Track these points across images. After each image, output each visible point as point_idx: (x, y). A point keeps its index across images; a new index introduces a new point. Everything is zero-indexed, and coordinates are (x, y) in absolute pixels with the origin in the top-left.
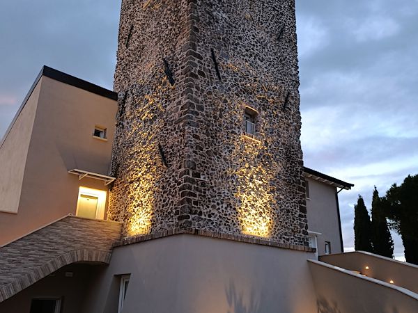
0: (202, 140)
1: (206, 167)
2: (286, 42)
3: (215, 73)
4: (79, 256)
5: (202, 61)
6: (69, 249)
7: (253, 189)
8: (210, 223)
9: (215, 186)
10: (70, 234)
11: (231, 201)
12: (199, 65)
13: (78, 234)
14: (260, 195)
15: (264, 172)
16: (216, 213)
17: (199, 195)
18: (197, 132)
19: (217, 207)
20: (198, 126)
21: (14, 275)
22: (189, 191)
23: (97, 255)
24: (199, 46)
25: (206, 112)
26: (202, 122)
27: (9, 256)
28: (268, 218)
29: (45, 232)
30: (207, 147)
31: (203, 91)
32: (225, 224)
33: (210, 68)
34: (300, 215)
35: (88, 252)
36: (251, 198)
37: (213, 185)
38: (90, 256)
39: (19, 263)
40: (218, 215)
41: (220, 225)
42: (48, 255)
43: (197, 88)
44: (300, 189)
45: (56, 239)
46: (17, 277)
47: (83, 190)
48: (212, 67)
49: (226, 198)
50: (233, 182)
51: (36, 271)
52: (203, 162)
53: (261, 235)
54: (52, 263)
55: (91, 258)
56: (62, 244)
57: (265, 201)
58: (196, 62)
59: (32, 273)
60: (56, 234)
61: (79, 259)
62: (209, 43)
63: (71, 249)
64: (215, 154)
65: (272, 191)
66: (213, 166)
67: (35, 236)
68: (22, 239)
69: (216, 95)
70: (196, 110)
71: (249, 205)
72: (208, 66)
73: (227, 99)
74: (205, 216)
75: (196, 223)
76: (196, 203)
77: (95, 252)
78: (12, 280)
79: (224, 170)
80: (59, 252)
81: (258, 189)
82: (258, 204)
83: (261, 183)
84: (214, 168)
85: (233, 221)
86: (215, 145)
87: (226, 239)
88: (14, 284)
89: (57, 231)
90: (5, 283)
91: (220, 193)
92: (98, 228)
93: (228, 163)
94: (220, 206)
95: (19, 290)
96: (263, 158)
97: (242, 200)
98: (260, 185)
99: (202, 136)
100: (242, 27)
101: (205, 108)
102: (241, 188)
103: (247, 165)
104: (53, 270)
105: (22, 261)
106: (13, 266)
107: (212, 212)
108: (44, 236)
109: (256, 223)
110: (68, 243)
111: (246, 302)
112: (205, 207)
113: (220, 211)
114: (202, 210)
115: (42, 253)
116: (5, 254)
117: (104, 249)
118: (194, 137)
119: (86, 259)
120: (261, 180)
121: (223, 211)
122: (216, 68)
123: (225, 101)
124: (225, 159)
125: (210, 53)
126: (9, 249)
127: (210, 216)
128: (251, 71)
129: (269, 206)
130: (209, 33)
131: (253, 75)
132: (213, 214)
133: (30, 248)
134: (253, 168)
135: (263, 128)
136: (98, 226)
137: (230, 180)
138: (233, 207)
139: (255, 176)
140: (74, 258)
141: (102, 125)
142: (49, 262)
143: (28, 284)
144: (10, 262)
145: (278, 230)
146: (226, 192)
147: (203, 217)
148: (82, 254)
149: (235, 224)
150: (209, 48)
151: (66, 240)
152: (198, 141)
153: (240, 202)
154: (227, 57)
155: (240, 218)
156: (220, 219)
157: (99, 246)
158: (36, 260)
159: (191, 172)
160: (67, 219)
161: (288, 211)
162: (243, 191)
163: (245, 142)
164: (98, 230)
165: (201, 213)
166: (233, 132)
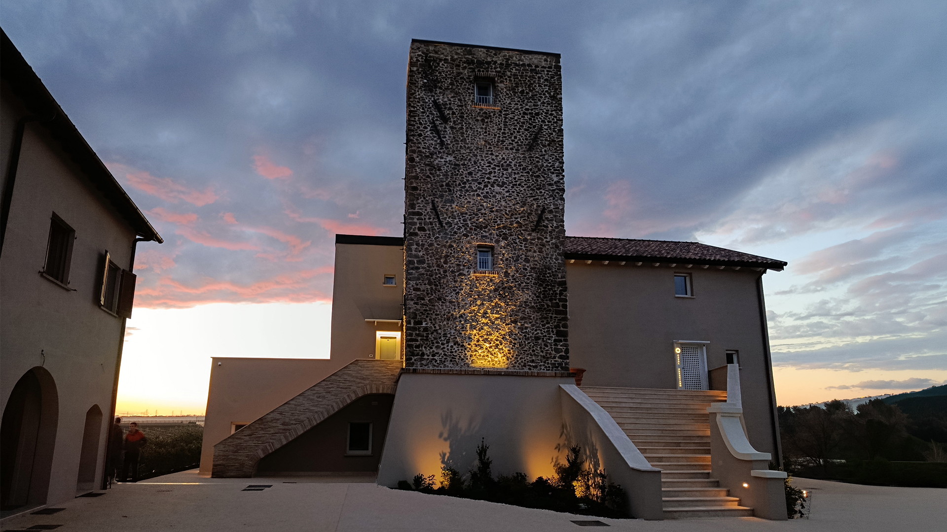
0: (424, 291)
1: (428, 314)
2: (544, 146)
3: (437, 224)
4: (369, 390)
5: (423, 217)
6: (360, 385)
7: (487, 324)
8: (434, 362)
9: (440, 329)
10: (359, 373)
11: (458, 339)
12: (418, 222)
13: (367, 373)
14: (496, 328)
15: (503, 304)
16: (441, 351)
17: (421, 340)
18: (417, 285)
19: (442, 347)
20: (419, 279)
21: (321, 406)
22: (410, 338)
23: (383, 389)
24: (418, 203)
25: (428, 264)
26: (423, 274)
27: (317, 393)
28: (506, 350)
29: (340, 373)
30: (430, 295)
31: (423, 245)
32: (451, 361)
33: (431, 220)
34: (555, 341)
35: (375, 386)
36: (483, 332)
37: (438, 328)
38: (378, 389)
39: (324, 397)
40: (443, 353)
41: (445, 361)
42: (344, 391)
43: (418, 244)
44: (558, 312)
45: (349, 378)
46: (324, 408)
47: (379, 334)
48: (434, 218)
49: (452, 337)
50: (461, 321)
51: (337, 403)
52: (424, 310)
53: (497, 366)
54: (348, 396)
55: (379, 390)
56: (354, 381)
57: (503, 333)
58: (415, 220)
59: (334, 404)
60: (349, 375)
61: (369, 392)
62: (430, 196)
63: (362, 385)
64: (439, 299)
65: (515, 322)
66: (437, 311)
67: (333, 377)
68: (324, 380)
69: (438, 245)
70: (416, 265)
71: (481, 339)
72: (429, 219)
73: (453, 244)
74: (428, 356)
75: (419, 363)
76: (417, 347)
77: (381, 386)
78: (321, 410)
79: (449, 313)
80: (352, 388)
81: (493, 323)
82: (493, 337)
83: (497, 316)
84: (438, 313)
85: (460, 357)
86: (439, 291)
87: (459, 373)
88: (322, 413)
89: (349, 372)
90: (316, 412)
91: (446, 334)
92: (382, 367)
93: (455, 305)
94: (445, 346)
95: (326, 416)
96: (502, 291)
97: (472, 337)
98: (497, 319)
99: (422, 287)
100: (473, 159)
101: (426, 260)
102: (471, 325)
103: (479, 302)
104: (349, 401)
105: (326, 396)
106: (320, 400)
107: (436, 351)
108: (340, 377)
109: (490, 356)
110: (358, 380)
111: (463, 425)
112: (428, 348)
113: (446, 350)
114: (425, 351)
115: (340, 389)
116: (314, 392)
117: (389, 383)
118: (414, 290)
119: (374, 391)
120: (497, 313)
121: (448, 349)
122: (438, 218)
123: (451, 246)
124: (451, 302)
125: (431, 205)
126: (316, 388)
127: (434, 355)
128: (485, 204)
129: (508, 337)
130: (429, 186)
131: (487, 207)
132: (438, 353)
133: (330, 386)
134: (487, 304)
135: (501, 260)
136: (382, 365)
137: (458, 320)
138: (461, 344)
139: (489, 311)
140: (364, 391)
141: (390, 273)
142: (345, 396)
143: (332, 412)
144: (319, 397)
145: (521, 358)
146: (453, 331)
147: (426, 357)
148: (371, 388)
149: (463, 359)
150: (430, 201)
151: (357, 378)
152: (418, 293)
153: (470, 338)
154: (452, 201)
155: (468, 354)
156: (445, 357)
157: (384, 381)
158: (336, 395)
159: (412, 321)
160: (356, 362)
161: (537, 338)
162: (473, 328)
163: (477, 280)
164: (383, 368)
165: (423, 354)
166: (461, 274)
